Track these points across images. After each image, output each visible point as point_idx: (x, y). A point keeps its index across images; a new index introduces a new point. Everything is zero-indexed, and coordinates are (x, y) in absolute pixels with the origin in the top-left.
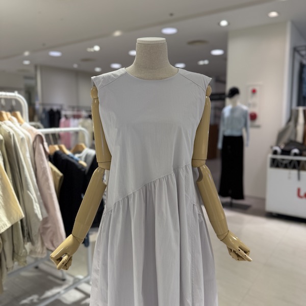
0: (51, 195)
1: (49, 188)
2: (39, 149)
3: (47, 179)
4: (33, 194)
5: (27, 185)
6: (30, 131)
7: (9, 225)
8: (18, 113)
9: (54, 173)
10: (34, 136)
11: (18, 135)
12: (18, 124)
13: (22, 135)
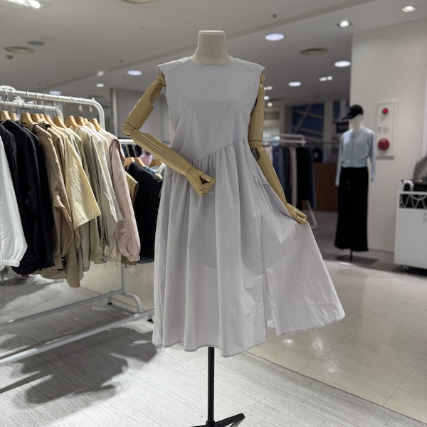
0: (126, 199)
1: (125, 193)
2: (116, 154)
3: (123, 184)
4: (110, 196)
5: (104, 186)
6: (106, 136)
7: (87, 220)
8: (95, 120)
9: (130, 181)
10: (110, 141)
11: (96, 139)
12: (95, 130)
13: (99, 139)
